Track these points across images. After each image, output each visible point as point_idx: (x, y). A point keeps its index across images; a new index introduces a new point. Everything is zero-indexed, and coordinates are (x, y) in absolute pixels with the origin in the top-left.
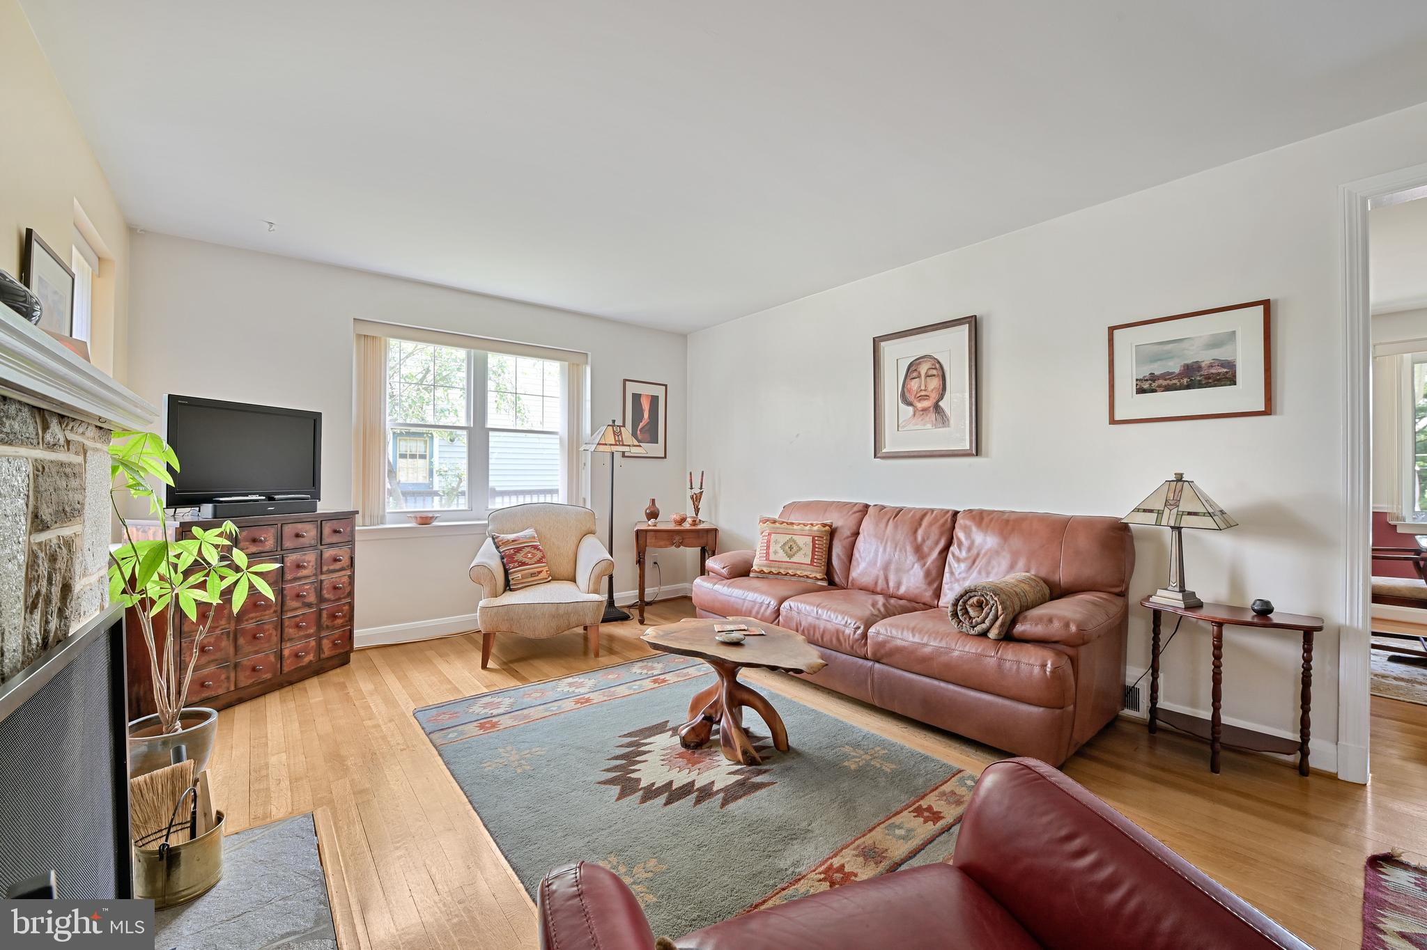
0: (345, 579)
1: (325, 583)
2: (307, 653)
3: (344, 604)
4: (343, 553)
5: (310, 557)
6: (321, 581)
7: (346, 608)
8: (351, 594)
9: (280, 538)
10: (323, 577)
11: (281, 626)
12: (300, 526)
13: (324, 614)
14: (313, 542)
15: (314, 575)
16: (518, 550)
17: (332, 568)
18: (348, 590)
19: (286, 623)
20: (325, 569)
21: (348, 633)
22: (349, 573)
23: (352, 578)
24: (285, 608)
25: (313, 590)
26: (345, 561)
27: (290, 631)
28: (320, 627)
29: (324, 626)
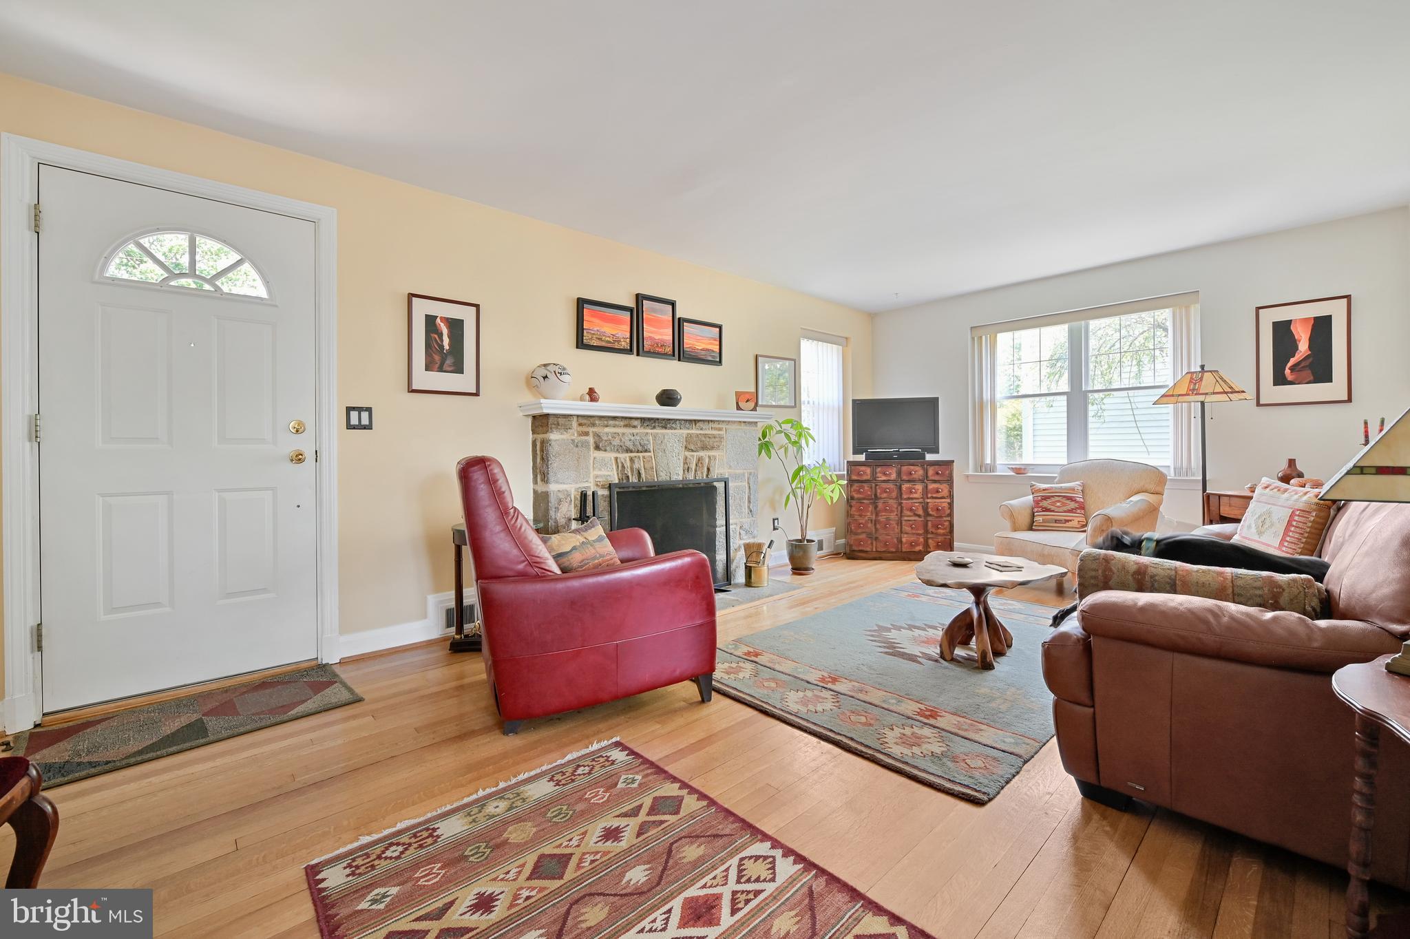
0: (946, 505)
1: (930, 504)
2: (918, 545)
3: (945, 521)
4: (944, 488)
5: (919, 487)
6: (928, 503)
7: (947, 524)
8: (951, 515)
9: (899, 473)
10: (929, 501)
11: (900, 523)
12: (912, 467)
13: (930, 524)
14: (921, 478)
15: (922, 498)
16: (1045, 498)
17: (934, 496)
18: (948, 511)
19: (904, 523)
20: (929, 495)
21: (949, 541)
22: (949, 501)
23: (951, 505)
24: (903, 514)
25: (921, 507)
26: (945, 493)
27: (906, 528)
28: (927, 531)
29: (930, 531)
